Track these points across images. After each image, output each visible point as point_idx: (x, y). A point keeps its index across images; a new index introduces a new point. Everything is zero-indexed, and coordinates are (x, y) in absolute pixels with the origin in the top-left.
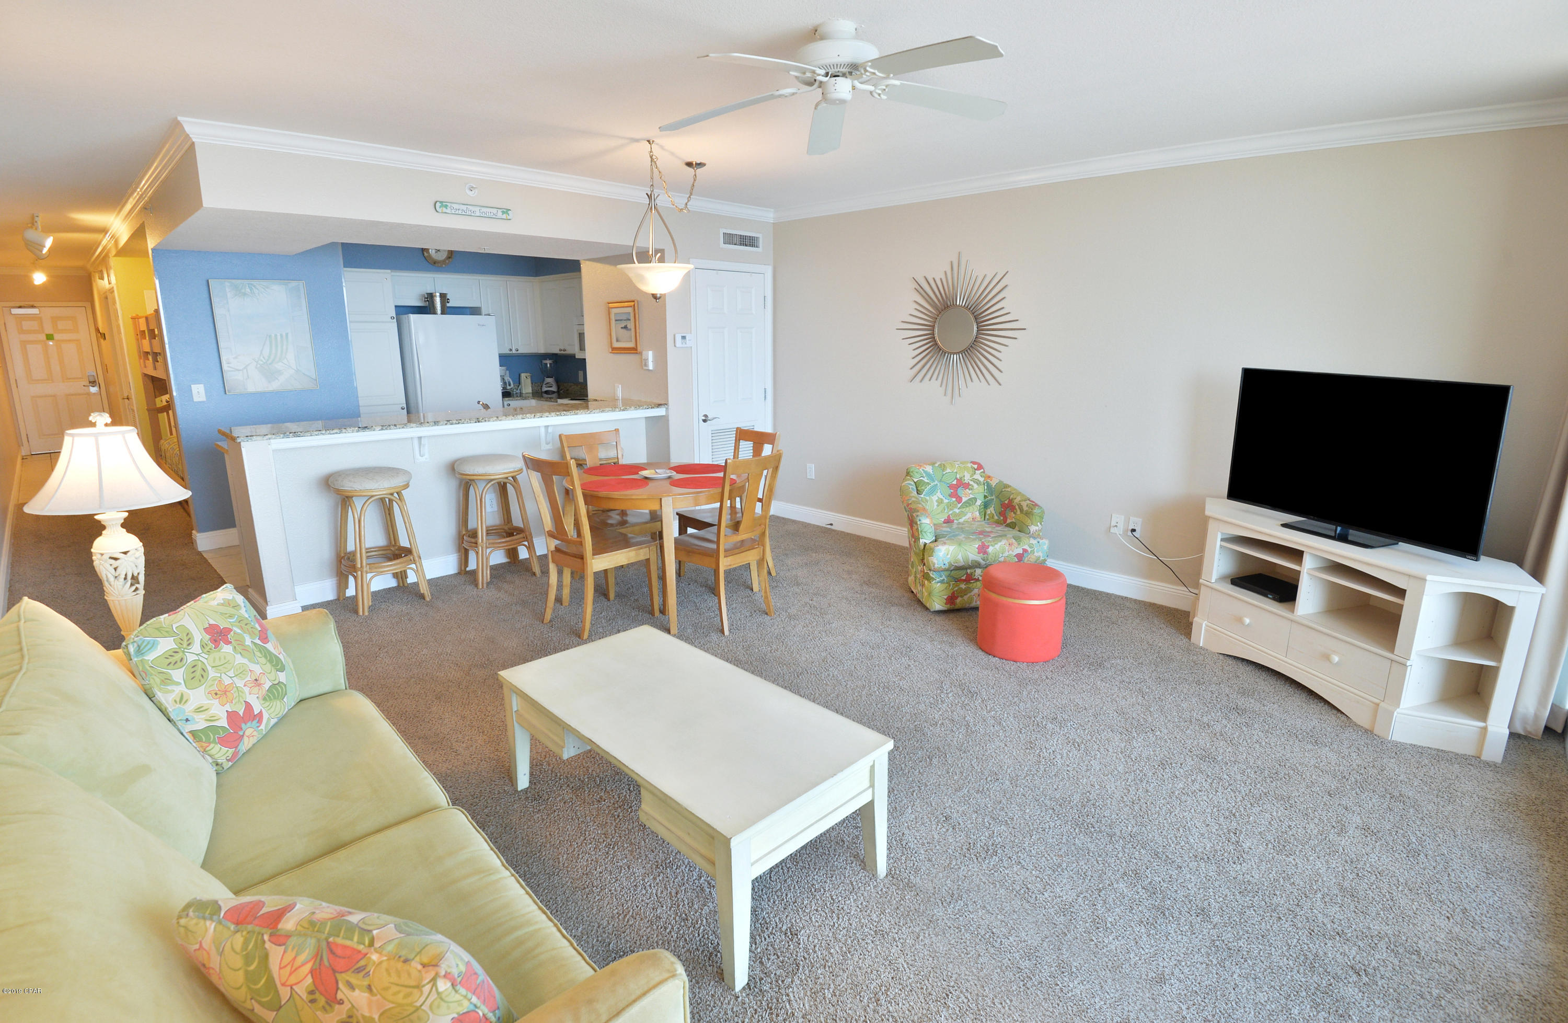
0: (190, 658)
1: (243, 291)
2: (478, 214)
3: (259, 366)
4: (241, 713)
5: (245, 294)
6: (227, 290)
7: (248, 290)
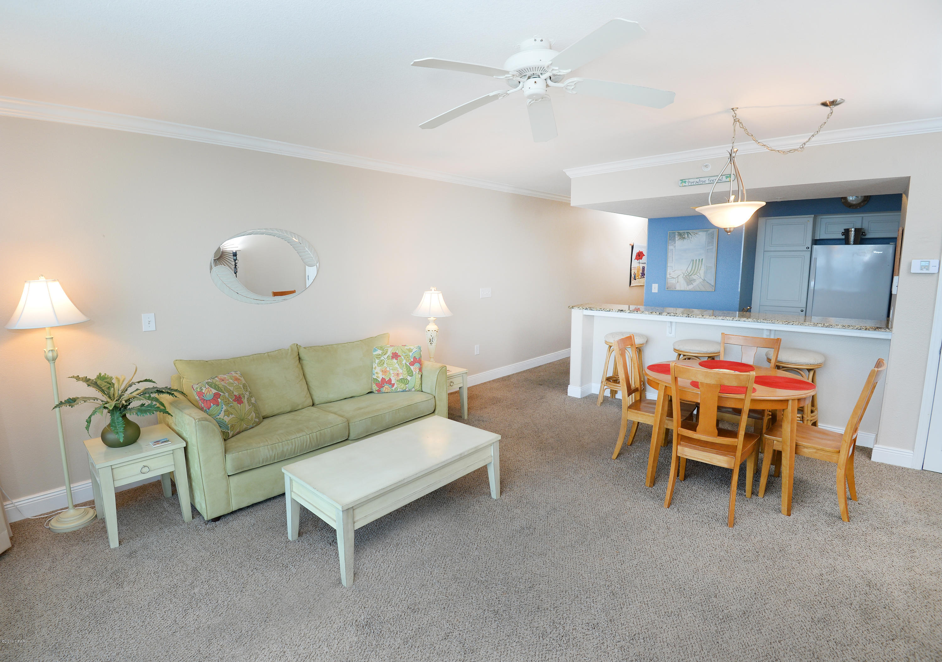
0: (382, 358)
1: (684, 236)
2: (707, 182)
3: (684, 276)
4: (386, 380)
5: (684, 238)
6: (676, 236)
7: (686, 236)
